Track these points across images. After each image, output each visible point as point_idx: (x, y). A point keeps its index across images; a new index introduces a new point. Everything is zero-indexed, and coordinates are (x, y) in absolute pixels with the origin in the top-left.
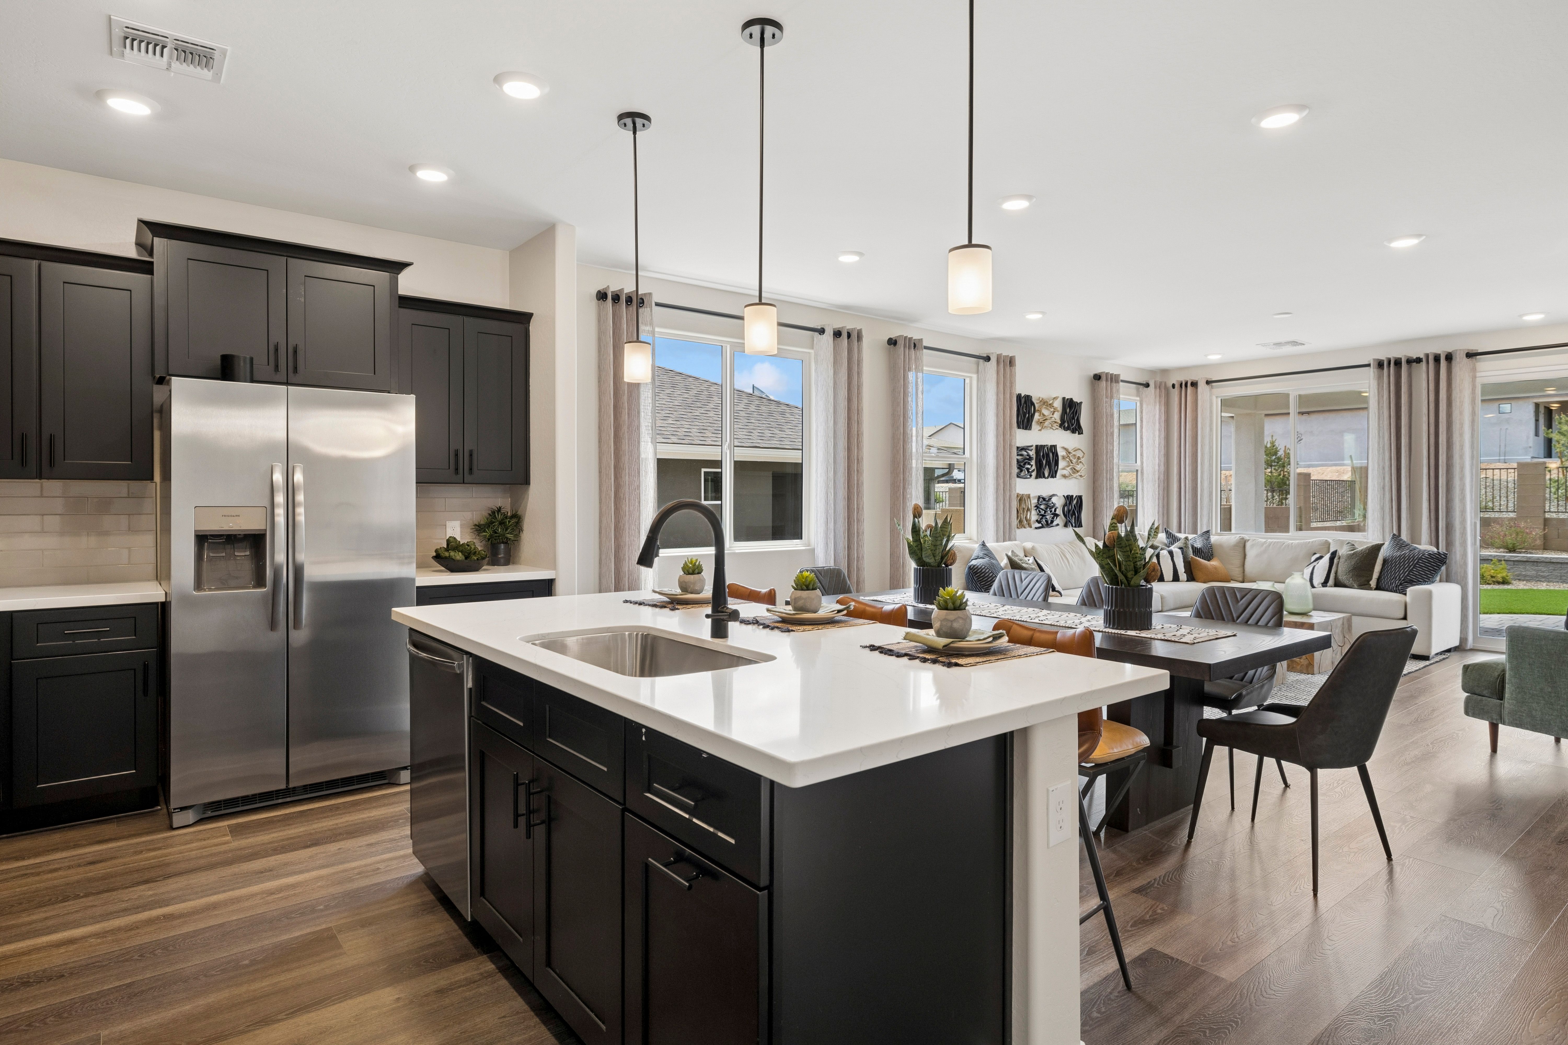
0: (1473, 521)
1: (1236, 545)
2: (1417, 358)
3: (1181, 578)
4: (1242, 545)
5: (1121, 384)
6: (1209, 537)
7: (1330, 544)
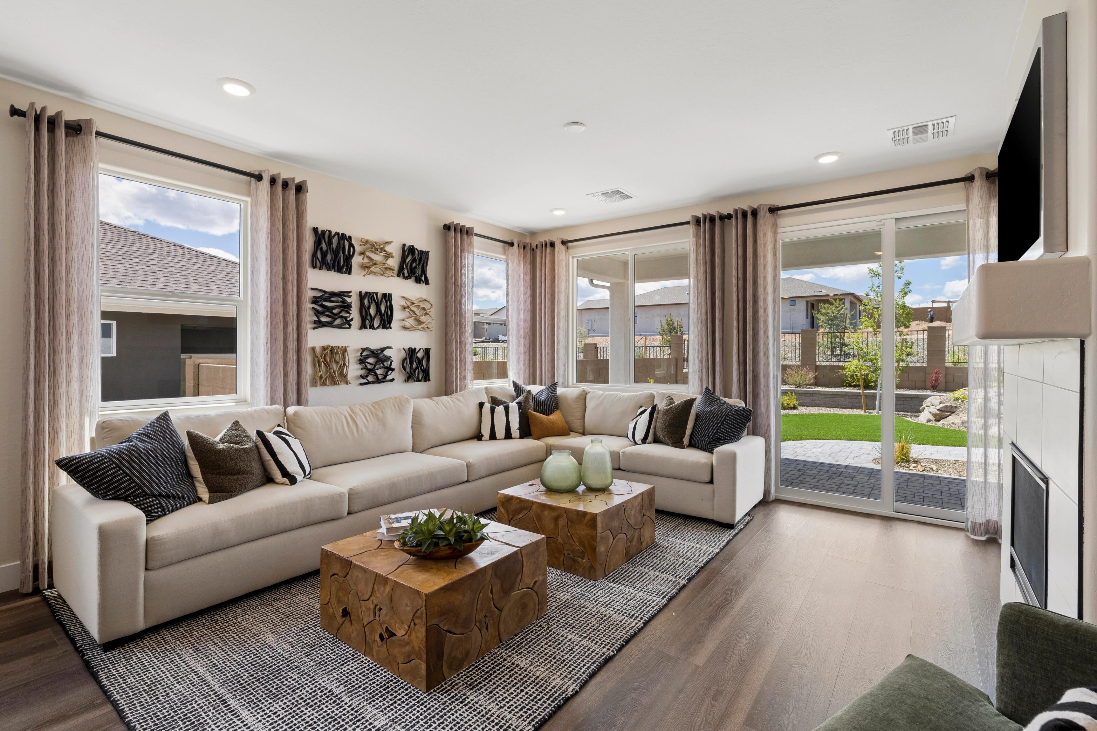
0: (775, 374)
1: (578, 398)
2: (728, 214)
3: (513, 435)
4: (583, 397)
5: (475, 237)
6: (555, 389)
7: (654, 397)
